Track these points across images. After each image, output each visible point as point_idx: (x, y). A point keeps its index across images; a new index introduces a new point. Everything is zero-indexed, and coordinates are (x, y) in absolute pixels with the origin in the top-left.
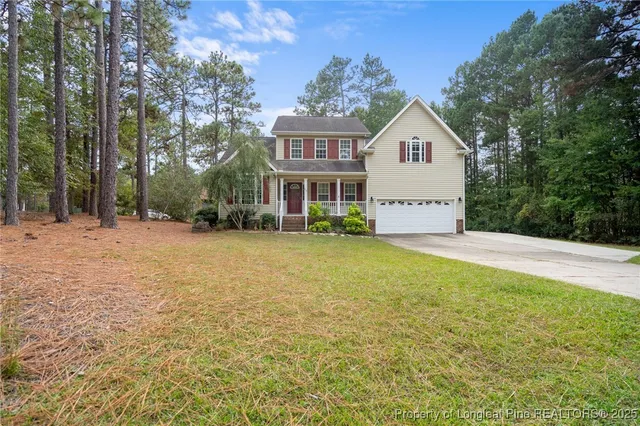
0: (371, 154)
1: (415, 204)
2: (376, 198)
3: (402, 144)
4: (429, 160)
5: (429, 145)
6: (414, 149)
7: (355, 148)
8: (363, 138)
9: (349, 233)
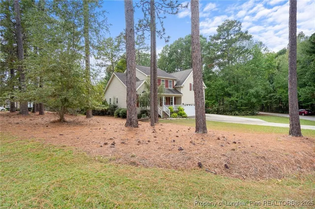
0: (183, 87)
2: (184, 104)
3: (190, 84)
6: (193, 86)
7: (173, 84)
8: (175, 80)
9: (183, 117)
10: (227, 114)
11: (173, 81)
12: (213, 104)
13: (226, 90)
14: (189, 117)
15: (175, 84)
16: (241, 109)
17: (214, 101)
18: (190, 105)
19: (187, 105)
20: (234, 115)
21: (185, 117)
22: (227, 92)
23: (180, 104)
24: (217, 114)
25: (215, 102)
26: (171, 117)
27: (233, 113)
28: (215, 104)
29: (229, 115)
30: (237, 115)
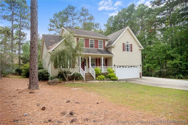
0: (114, 47)
1: (127, 67)
2: (116, 65)
3: (123, 44)
4: (131, 51)
5: (131, 45)
6: (127, 46)
7: (104, 44)
8: (107, 40)
9: (112, 80)
10: (170, 78)
11: (104, 42)
12: (155, 67)
13: (168, 52)
14: (120, 80)
15: (106, 45)
16: (186, 72)
17: (155, 64)
18: (123, 67)
19: (120, 67)
20: (178, 78)
21: (115, 80)
22: (169, 54)
23: (111, 65)
24: (159, 77)
25: (157, 66)
26: (96, 79)
27: (177, 76)
28: (157, 67)
29: (172, 78)
30: (181, 78)
